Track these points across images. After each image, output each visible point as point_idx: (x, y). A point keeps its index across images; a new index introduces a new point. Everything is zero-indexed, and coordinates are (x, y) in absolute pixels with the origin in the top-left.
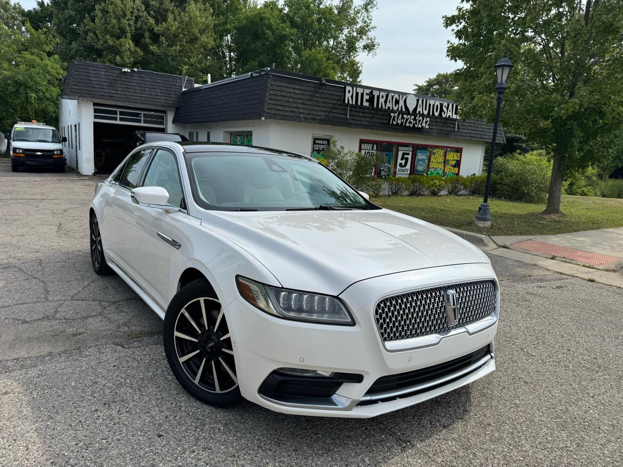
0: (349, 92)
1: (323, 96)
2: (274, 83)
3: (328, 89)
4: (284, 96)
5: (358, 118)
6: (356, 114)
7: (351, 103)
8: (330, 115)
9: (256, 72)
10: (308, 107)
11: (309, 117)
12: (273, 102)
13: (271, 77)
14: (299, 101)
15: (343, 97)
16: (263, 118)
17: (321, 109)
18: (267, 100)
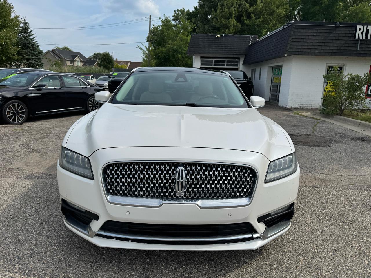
0: (360, 29)
1: (337, 35)
2: (296, 30)
3: (341, 30)
4: (304, 39)
5: (369, 49)
6: (367, 46)
7: (361, 37)
8: (342, 48)
9: (286, 25)
10: (323, 44)
11: (322, 51)
12: (295, 44)
13: (295, 26)
14: (316, 41)
15: (354, 35)
16: (286, 55)
17: (334, 45)
18: (289, 42)
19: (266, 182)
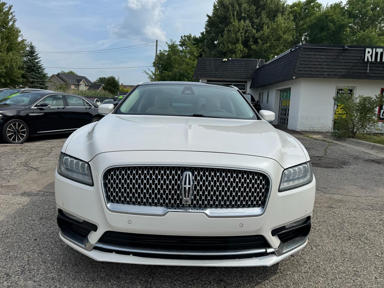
0: (369, 52)
1: (346, 58)
2: (304, 53)
3: (350, 53)
4: (312, 61)
5: (379, 72)
6: (376, 69)
7: (370, 60)
8: (351, 71)
9: (294, 48)
10: (331, 67)
11: (332, 74)
12: (303, 66)
13: (302, 49)
14: (324, 63)
15: (363, 57)
16: (294, 78)
17: (342, 67)
18: (298, 65)
19: (280, 191)
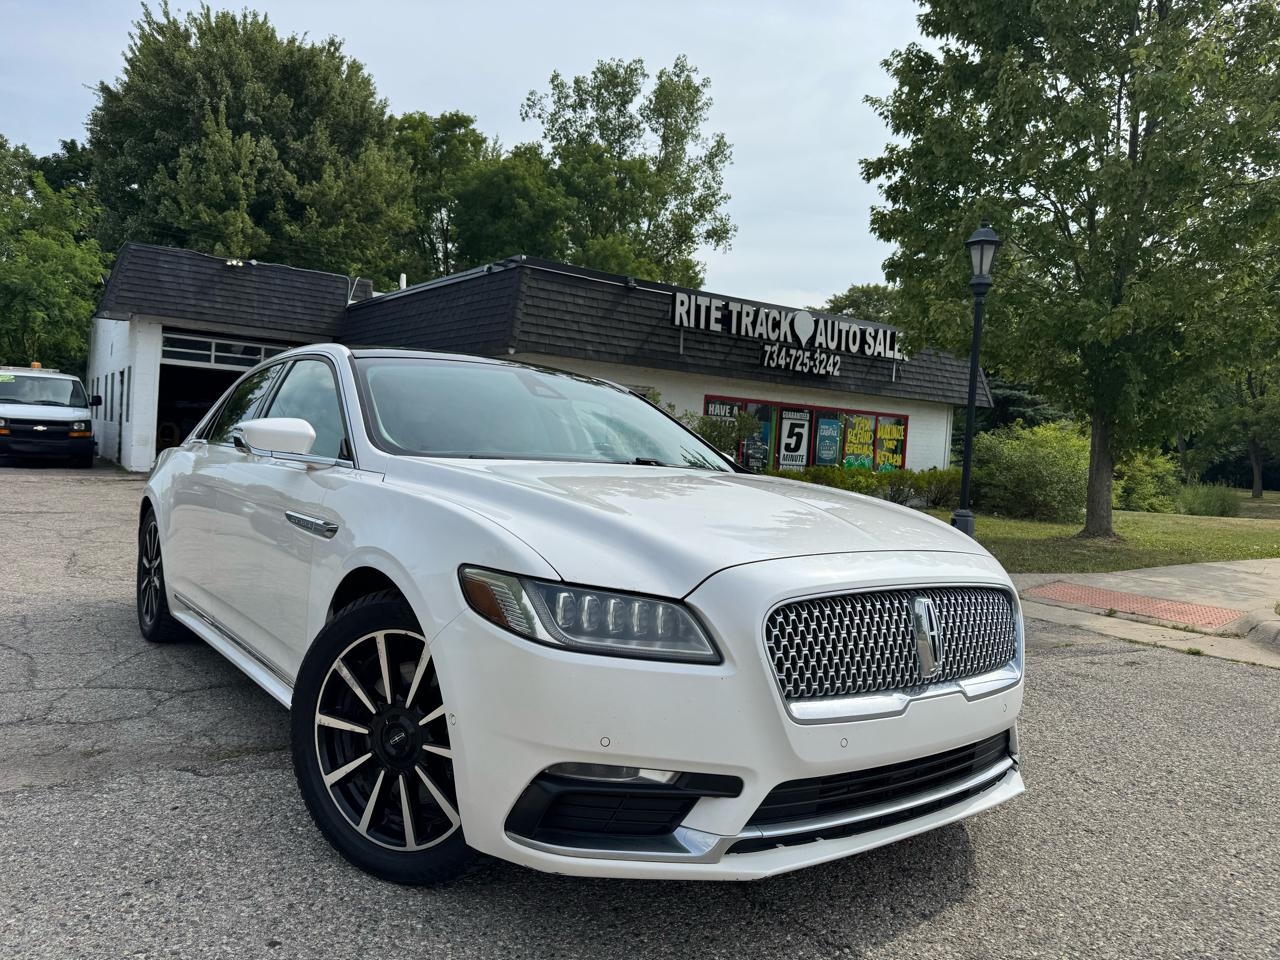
0: (682, 303)
1: (631, 310)
2: (533, 284)
3: (639, 299)
4: (554, 310)
5: (701, 354)
6: (697, 346)
7: (686, 324)
8: (646, 347)
9: (498, 265)
10: (602, 331)
11: (603, 349)
12: (532, 320)
13: (528, 272)
14: (584, 319)
15: (670, 314)
16: (512, 351)
17: (627, 334)
18: (519, 315)
